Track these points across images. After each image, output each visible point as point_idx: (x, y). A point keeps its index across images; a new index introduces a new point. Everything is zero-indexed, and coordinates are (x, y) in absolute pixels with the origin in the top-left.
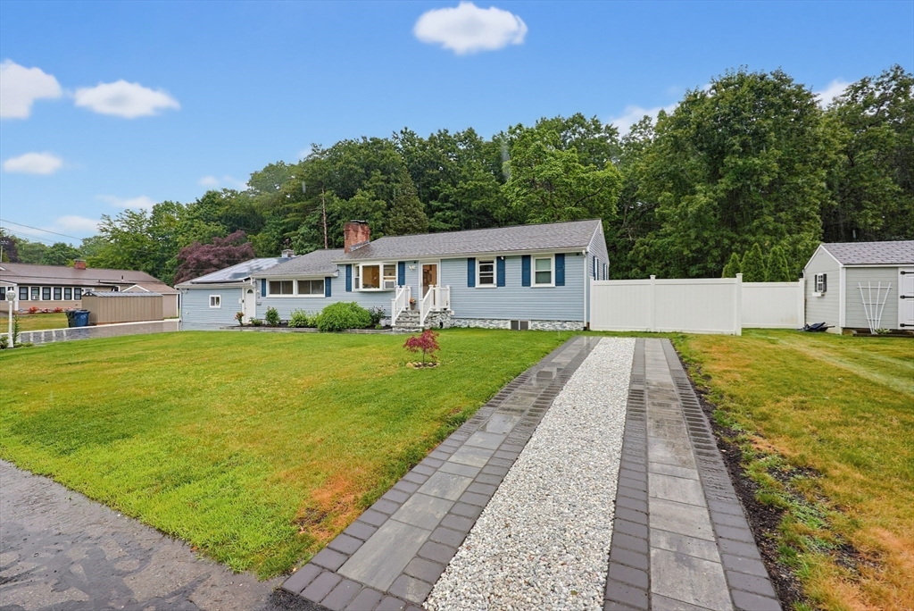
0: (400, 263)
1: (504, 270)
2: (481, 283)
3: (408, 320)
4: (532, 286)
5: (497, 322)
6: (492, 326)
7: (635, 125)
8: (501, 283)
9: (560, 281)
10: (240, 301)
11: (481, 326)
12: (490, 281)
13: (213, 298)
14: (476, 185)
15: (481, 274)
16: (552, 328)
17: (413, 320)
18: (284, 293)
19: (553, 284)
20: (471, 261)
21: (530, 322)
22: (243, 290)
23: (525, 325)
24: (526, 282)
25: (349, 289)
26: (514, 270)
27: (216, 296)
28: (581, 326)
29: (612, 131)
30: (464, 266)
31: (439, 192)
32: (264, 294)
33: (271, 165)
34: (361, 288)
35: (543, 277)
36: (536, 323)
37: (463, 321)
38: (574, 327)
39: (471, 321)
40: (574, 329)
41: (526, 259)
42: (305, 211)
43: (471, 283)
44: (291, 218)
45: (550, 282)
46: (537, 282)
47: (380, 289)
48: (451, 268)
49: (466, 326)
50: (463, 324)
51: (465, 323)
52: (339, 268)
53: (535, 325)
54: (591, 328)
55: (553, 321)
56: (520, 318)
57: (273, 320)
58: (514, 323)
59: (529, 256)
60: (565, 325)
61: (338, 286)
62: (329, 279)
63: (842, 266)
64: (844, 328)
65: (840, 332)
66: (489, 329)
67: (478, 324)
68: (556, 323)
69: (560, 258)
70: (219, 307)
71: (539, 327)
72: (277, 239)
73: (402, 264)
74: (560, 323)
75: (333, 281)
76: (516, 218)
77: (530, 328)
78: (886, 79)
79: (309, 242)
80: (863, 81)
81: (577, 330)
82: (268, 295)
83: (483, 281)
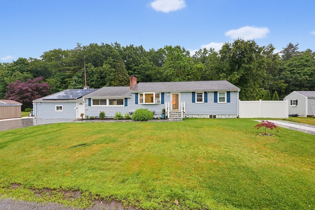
0: (162, 93)
1: (207, 97)
2: (197, 101)
3: (172, 115)
4: (218, 102)
5: (204, 116)
6: (202, 117)
7: (196, 52)
8: (206, 101)
9: (229, 101)
10: (75, 108)
11: (197, 117)
12: (201, 100)
13: (58, 107)
14: (147, 66)
15: (197, 98)
16: (225, 118)
17: (175, 115)
18: (101, 105)
19: (226, 102)
20: (194, 93)
21: (217, 116)
22: (77, 103)
23: (215, 117)
24: (216, 101)
25: (137, 103)
26: (211, 97)
27: (59, 106)
28: (236, 117)
29: (188, 53)
30: (191, 95)
31: (132, 68)
32: (90, 105)
33: (56, 50)
34: (144, 103)
35: (222, 99)
36: (219, 116)
37: (190, 115)
38: (233, 117)
39: (193, 115)
40: (233, 118)
41: (216, 93)
42: (75, 71)
43: (193, 101)
44: (68, 73)
45: (224, 101)
46: (219, 101)
47: (154, 103)
48: (185, 95)
49: (191, 117)
50: (190, 117)
51: (191, 116)
52: (132, 94)
53: (219, 117)
54: (239, 117)
55: (226, 115)
56: (213, 114)
57: (102, 117)
58: (211, 116)
59: (217, 92)
60: (230, 116)
61: (131, 102)
62: (126, 99)
63: (307, 98)
64: (307, 116)
65: (306, 117)
66: (201, 118)
67: (196, 116)
68: (226, 116)
69: (228, 93)
70: (62, 111)
71: (220, 117)
72: (59, 81)
73: (163, 94)
74: (228, 116)
75: (128, 100)
76: (166, 79)
77: (217, 118)
78: (269, 47)
79: (79, 83)
80: (263, 47)
81: (235, 118)
82: (92, 105)
83: (198, 101)
